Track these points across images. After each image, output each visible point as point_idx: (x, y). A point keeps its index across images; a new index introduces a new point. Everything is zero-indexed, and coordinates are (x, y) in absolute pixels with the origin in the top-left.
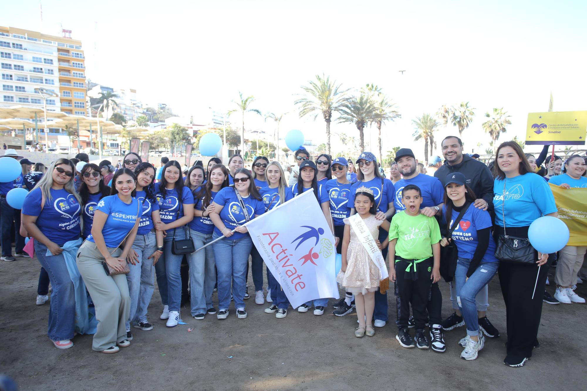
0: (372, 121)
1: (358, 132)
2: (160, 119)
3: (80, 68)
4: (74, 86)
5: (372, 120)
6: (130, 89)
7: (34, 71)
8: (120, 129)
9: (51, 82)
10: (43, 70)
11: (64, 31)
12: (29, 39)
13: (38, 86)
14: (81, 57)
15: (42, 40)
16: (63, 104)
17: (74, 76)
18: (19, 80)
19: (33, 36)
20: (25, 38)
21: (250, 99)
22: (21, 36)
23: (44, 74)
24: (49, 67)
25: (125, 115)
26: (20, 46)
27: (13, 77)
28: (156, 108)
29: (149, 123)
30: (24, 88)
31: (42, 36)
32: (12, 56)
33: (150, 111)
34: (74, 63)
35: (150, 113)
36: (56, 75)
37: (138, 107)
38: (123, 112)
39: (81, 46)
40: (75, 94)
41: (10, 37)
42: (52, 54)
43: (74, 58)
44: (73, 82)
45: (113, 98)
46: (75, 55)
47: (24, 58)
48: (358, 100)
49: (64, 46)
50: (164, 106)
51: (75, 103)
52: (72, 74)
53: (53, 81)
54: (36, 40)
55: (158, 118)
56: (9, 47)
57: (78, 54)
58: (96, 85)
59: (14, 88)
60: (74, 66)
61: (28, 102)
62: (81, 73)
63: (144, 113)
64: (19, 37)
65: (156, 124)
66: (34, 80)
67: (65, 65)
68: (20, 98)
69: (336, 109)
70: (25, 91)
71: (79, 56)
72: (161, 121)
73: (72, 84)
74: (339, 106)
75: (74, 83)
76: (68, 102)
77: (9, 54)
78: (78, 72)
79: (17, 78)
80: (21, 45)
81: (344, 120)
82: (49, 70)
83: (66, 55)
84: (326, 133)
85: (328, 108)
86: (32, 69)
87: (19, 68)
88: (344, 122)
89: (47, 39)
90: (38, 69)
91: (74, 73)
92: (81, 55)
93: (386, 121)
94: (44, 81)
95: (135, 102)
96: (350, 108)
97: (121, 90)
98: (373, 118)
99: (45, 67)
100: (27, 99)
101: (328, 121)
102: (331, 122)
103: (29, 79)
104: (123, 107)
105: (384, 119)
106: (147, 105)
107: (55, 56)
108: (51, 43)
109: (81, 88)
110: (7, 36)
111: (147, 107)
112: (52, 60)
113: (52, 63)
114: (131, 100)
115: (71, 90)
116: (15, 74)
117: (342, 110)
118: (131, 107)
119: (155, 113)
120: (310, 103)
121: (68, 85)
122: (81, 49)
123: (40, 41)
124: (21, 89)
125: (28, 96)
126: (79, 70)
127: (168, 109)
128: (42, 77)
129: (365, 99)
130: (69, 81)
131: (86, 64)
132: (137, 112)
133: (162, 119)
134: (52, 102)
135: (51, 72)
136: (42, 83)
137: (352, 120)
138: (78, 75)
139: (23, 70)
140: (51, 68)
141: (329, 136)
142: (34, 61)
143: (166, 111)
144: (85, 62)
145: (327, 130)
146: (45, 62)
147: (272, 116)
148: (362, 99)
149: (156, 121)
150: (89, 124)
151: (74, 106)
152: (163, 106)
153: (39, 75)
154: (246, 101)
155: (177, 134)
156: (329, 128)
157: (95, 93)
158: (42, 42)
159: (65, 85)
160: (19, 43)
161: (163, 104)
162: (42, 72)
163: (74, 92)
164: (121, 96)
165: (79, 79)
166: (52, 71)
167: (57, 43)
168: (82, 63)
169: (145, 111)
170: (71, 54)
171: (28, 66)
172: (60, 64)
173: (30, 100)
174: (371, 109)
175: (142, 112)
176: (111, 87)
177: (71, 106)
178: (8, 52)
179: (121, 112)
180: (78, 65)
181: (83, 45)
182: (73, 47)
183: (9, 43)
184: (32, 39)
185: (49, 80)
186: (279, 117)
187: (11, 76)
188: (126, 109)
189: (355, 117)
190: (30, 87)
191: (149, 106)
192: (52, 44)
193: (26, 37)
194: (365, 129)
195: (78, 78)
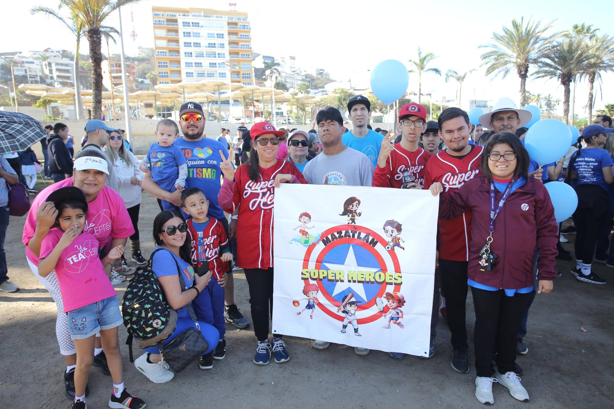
0: (583, 73)
1: (562, 88)
2: (318, 86)
3: (247, 40)
4: (242, 57)
5: (581, 72)
6: (290, 57)
7: (209, 47)
8: (289, 97)
9: (223, 56)
10: (216, 45)
11: (230, 5)
12: (204, 16)
13: (213, 60)
14: (247, 28)
15: (215, 16)
16: (232, 76)
17: (242, 48)
18: (197, 56)
19: (208, 13)
20: (201, 16)
21: (429, 57)
22: (198, 14)
23: (217, 48)
24: (220, 41)
25: (286, 83)
26: (196, 25)
27: (193, 55)
28: (314, 74)
29: (309, 90)
30: (201, 63)
31: (215, 12)
32: (192, 34)
33: (308, 78)
34: (241, 35)
35: (308, 79)
36: (227, 48)
37: (298, 74)
38: (284, 80)
39: (247, 18)
40: (243, 65)
41: (190, 17)
42: (223, 28)
43: (242, 30)
44: (241, 53)
45: (276, 67)
46: (242, 27)
47: (201, 35)
48: (566, 48)
49: (233, 19)
50: (322, 71)
51: (243, 74)
52: (240, 46)
53: (224, 54)
54: (210, 17)
55: (317, 84)
56: (189, 26)
57: (245, 26)
58: (258, 55)
59: (194, 65)
60: (241, 38)
61: (204, 76)
62: (247, 44)
63: (303, 80)
64: (197, 16)
65: (317, 91)
66: (210, 55)
67: (234, 38)
68: (198, 74)
69: (535, 61)
70: (201, 67)
71: (246, 27)
72: (320, 88)
73: (240, 56)
74: (539, 57)
75: (242, 55)
76: (236, 74)
77: (190, 33)
78: (245, 44)
79: (196, 55)
80: (198, 23)
81: (543, 74)
82: (221, 44)
83: (235, 28)
84: (521, 91)
85: (524, 61)
86: (208, 45)
87: (197, 45)
88: (543, 76)
89: (219, 14)
90: (212, 44)
91: (242, 45)
92: (247, 26)
93: (602, 72)
94: (217, 55)
95: (294, 70)
96: (553, 60)
97: (281, 58)
98: (585, 70)
99: (217, 41)
100: (204, 74)
101: (524, 76)
102: (527, 78)
103: (205, 55)
104: (283, 75)
105: (600, 70)
106: (305, 71)
107: (225, 30)
108: (222, 17)
109: (248, 59)
110: (188, 16)
111: (305, 73)
112: (223, 35)
113: (223, 38)
114: (291, 67)
115: (239, 62)
116: (194, 51)
117: (541, 62)
118: (290, 74)
119: (313, 80)
120: (502, 56)
121: (237, 57)
122: (248, 21)
123: (213, 17)
124: (199, 64)
125: (204, 71)
126: (246, 41)
127: (326, 75)
128: (215, 52)
129: (575, 45)
130: (237, 53)
131: (252, 34)
132: (296, 80)
133: (321, 85)
134: (223, 75)
135: (222, 46)
136: (215, 57)
137: (555, 74)
138: (245, 46)
139: (200, 46)
140: (222, 42)
141: (523, 95)
142: (208, 37)
143: (324, 76)
144: (251, 32)
145: (521, 88)
146: (218, 37)
147: (455, 75)
148: (570, 45)
149: (316, 87)
150: (261, 94)
151: (242, 77)
152: (320, 71)
153: (213, 50)
154: (425, 58)
155: (344, 100)
156: (525, 85)
157: (259, 63)
158: (215, 18)
159: (234, 57)
160: (197, 21)
161: (321, 70)
162: (215, 47)
163: (241, 63)
164: (281, 64)
165: (246, 51)
166: (223, 44)
167: (227, 17)
168: (248, 34)
169: (304, 77)
170: (239, 26)
171: (204, 42)
172: (229, 38)
173: (206, 75)
174: (582, 57)
175: (301, 79)
176: (272, 56)
177: (239, 77)
178: (188, 31)
179: (282, 80)
180: (244, 37)
181: (248, 17)
182: (240, 19)
183: (189, 23)
184: (207, 17)
185: (221, 54)
186: (462, 75)
187: (191, 53)
188: (286, 77)
189: (559, 69)
190: (206, 62)
191: (308, 72)
192: (224, 19)
193: (202, 14)
194: (572, 84)
195: (245, 49)
